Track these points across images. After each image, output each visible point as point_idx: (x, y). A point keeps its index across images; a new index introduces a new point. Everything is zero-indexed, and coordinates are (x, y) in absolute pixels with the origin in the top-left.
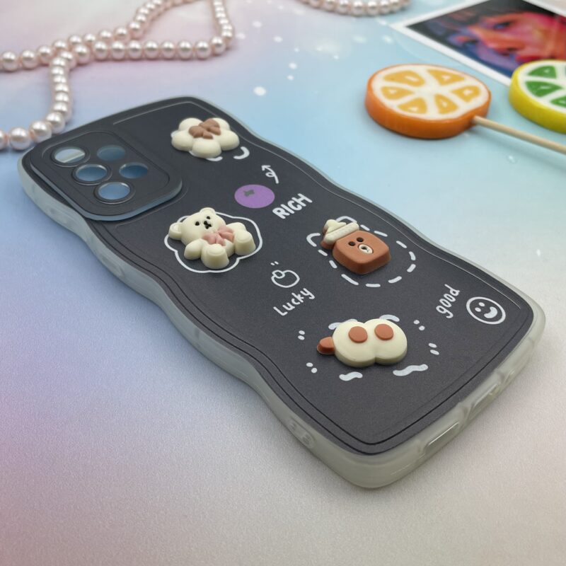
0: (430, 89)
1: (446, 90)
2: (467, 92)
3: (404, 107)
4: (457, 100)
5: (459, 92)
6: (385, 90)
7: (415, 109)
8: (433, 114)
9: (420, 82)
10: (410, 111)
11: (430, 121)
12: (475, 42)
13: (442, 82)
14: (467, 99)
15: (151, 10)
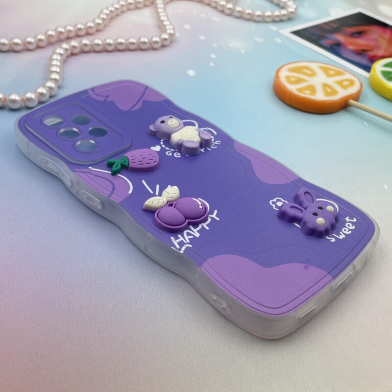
0: (320, 79)
1: (331, 81)
2: (345, 83)
3: (299, 90)
4: (337, 88)
5: (340, 83)
6: (288, 78)
7: (308, 92)
8: (320, 96)
9: (313, 74)
10: (304, 93)
11: (318, 101)
12: (338, 44)
13: (329, 75)
14: (345, 87)
15: (111, 12)
